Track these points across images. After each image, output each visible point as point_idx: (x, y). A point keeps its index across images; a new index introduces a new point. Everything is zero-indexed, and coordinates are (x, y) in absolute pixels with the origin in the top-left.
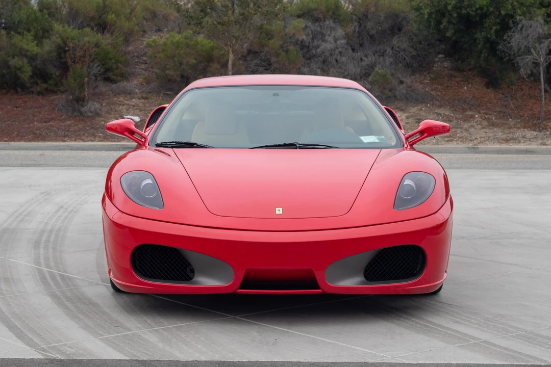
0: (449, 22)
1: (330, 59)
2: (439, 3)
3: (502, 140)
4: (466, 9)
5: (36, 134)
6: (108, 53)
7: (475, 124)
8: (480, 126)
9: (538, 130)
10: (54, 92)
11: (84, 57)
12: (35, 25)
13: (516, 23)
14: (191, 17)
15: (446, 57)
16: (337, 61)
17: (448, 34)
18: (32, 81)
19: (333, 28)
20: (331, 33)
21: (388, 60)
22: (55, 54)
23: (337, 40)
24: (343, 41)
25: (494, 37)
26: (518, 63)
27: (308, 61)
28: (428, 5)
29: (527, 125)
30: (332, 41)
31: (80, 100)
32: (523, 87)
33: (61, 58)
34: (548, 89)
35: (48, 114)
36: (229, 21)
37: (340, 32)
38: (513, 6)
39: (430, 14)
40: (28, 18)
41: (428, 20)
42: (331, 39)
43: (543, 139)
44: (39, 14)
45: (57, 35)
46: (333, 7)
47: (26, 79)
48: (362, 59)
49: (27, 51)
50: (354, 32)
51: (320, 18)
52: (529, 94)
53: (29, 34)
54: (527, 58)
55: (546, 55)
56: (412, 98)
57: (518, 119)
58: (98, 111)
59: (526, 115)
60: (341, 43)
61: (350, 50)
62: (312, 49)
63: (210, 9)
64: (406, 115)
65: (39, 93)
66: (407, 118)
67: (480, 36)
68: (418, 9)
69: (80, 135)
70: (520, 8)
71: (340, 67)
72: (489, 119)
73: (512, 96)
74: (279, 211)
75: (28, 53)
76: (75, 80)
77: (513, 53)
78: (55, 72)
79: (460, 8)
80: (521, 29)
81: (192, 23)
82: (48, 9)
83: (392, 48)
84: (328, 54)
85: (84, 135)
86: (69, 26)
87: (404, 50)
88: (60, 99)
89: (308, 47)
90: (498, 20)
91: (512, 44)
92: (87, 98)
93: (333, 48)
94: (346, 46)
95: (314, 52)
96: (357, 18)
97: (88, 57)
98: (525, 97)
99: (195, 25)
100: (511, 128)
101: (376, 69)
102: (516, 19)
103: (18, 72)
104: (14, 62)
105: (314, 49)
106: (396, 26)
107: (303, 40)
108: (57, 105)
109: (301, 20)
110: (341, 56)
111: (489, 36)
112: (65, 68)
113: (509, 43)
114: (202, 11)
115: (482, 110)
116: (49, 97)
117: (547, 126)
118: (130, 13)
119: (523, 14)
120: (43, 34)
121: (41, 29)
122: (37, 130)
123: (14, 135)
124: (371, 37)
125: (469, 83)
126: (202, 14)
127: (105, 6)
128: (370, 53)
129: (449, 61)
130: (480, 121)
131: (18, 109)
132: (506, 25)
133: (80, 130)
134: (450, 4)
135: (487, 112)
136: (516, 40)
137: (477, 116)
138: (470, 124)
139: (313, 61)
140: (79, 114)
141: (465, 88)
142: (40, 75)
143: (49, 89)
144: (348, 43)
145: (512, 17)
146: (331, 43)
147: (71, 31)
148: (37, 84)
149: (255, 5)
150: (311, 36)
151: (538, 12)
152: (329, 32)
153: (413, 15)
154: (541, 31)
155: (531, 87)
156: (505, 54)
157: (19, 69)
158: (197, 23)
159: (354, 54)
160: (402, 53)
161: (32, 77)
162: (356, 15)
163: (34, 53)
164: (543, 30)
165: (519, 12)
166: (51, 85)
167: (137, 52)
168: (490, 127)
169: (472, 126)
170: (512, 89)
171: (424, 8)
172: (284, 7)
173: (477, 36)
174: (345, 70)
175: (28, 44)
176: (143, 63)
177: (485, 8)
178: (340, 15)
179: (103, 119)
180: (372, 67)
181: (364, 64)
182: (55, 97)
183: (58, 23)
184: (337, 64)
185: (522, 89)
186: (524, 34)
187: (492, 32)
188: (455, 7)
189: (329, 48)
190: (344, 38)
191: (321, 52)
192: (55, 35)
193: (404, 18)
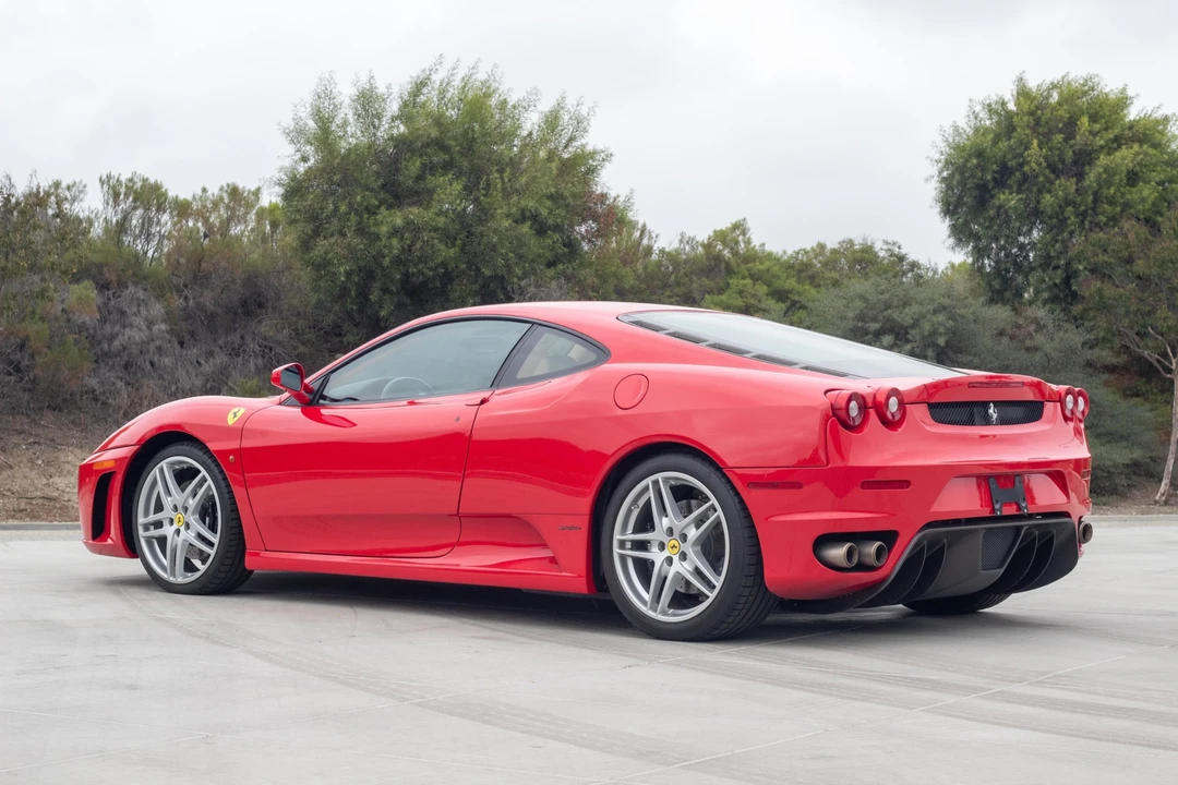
0: (385, 290)
1: (140, 361)
2: (364, 254)
4: (416, 265)
16: (152, 364)
17: (382, 313)
19: (143, 301)
20: (139, 311)
23: (152, 323)
28: (344, 257)
30: (143, 326)
37: (157, 309)
38: (507, 261)
39: (348, 274)
41: (345, 285)
42: (139, 321)
46: (132, 260)
48: (199, 363)
50: (184, 309)
51: (113, 282)
60: (160, 331)
61: (176, 344)
62: (101, 342)
68: (321, 266)
70: (517, 264)
71: (161, 377)
79: (406, 263)
83: (256, 340)
84: (136, 352)
87: (280, 344)
89: (94, 337)
90: (475, 287)
93: (145, 339)
94: (168, 336)
95: (106, 346)
96: (183, 283)
102: (518, 285)
105: (104, 340)
106: (253, 298)
107: (84, 323)
109: (87, 283)
110: (161, 355)
119: (526, 275)
124: (209, 319)
128: (215, 350)
134: (387, 255)
139: (102, 365)
144: (171, 331)
146: (140, 330)
150: (99, 318)
151: (551, 272)
152: (135, 309)
153: (305, 275)
159: (184, 352)
160: (278, 350)
162: (180, 277)
165: (518, 271)
171: (335, 261)
174: (169, 383)
177: (452, 264)
178: (145, 277)
180: (219, 377)
181: (205, 370)
184: (154, 370)
188: (398, 261)
189: (137, 339)
190: (164, 321)
191: (120, 347)
193: (267, 284)
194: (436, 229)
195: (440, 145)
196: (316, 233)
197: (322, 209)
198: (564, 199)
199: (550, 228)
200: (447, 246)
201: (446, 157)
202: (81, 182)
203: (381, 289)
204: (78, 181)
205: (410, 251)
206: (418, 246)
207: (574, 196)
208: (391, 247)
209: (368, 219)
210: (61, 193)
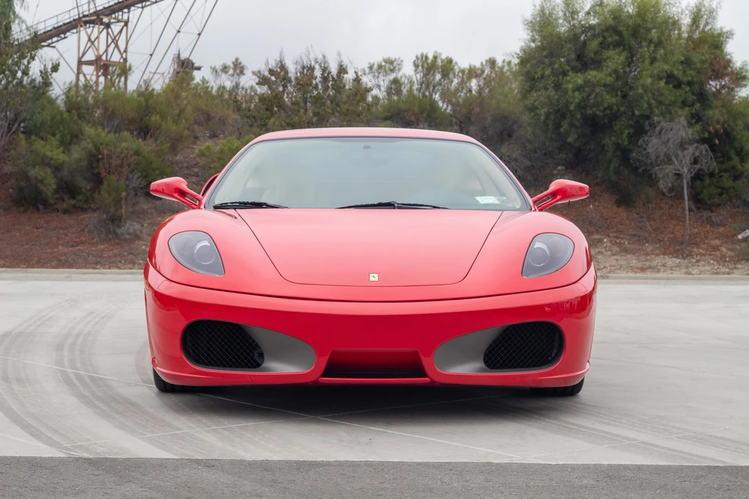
0: (571, 125)
2: (558, 101)
3: (637, 268)
4: (591, 108)
5: (61, 260)
6: (151, 163)
7: (603, 250)
8: (609, 253)
9: (681, 257)
10: (84, 210)
11: (121, 166)
12: (62, 128)
13: (653, 126)
14: (254, 117)
15: (566, 169)
17: (570, 140)
18: (57, 196)
22: (86, 163)
25: (626, 143)
26: (656, 174)
28: (545, 103)
29: (668, 251)
31: (116, 220)
32: (662, 205)
33: (92, 168)
34: (693, 207)
35: (76, 237)
36: (300, 122)
38: (650, 105)
39: (548, 115)
40: (52, 120)
41: (545, 121)
43: (687, 267)
44: (66, 115)
45: (89, 140)
46: (428, 107)
47: (49, 194)
49: (51, 159)
51: (412, 122)
52: (669, 214)
53: (53, 139)
54: (667, 168)
55: (691, 164)
57: (657, 244)
58: (138, 232)
59: (666, 239)
63: (277, 107)
65: (66, 211)
67: (609, 141)
68: (532, 109)
69: (114, 262)
70: (657, 107)
72: (620, 243)
73: (648, 217)
74: (374, 278)
75: (53, 162)
76: (109, 195)
77: (649, 162)
78: (86, 186)
79: (585, 107)
80: (660, 133)
81: (255, 124)
82: (78, 109)
85: (120, 262)
86: (103, 129)
87: (516, 160)
88: (91, 219)
90: (631, 122)
91: (648, 150)
92: (124, 217)
96: (458, 121)
97: (127, 168)
98: (665, 218)
99: (258, 127)
100: (647, 254)
102: (653, 121)
103: (39, 185)
104: (34, 172)
106: (505, 131)
108: (87, 225)
109: (388, 123)
111: (620, 141)
112: (98, 180)
113: (645, 149)
114: (267, 109)
115: (612, 233)
116: (78, 216)
117: (691, 252)
118: (179, 115)
119: (662, 114)
120: (70, 139)
121: (69, 133)
122: (62, 256)
123: (34, 262)
125: (595, 201)
126: (267, 113)
127: (147, 106)
129: (570, 174)
130: (610, 247)
131: (39, 230)
132: (641, 128)
133: (116, 256)
134: (572, 103)
135: (618, 236)
136: (653, 145)
137: (605, 240)
138: (597, 250)
140: (114, 236)
141: (591, 206)
142: (67, 189)
143: (77, 206)
145: (648, 118)
147: (105, 136)
148: (63, 200)
149: (332, 102)
151: (680, 112)
153: (526, 118)
154: (684, 134)
155: (672, 205)
156: (640, 163)
157: (41, 181)
160: (513, 164)
161: (56, 191)
162: (456, 118)
163: (59, 161)
164: (687, 134)
165: (657, 111)
166: (80, 201)
167: (188, 162)
168: (623, 254)
169: (600, 252)
170: (649, 208)
171: (539, 107)
172: (368, 105)
173: (604, 142)
175: (52, 151)
176: (194, 175)
177: (615, 108)
178: (436, 118)
179: (144, 243)
182: (85, 216)
183: (90, 126)
185: (661, 208)
186: (664, 138)
187: (624, 136)
188: (579, 107)
192: (86, 140)
193: (515, 122)
194: (605, 85)
195: (613, 29)
196: (532, 88)
197: (536, 72)
198: (695, 64)
199: (684, 83)
200: (612, 96)
201: (617, 38)
202: (399, 58)
203: (569, 125)
204: (397, 58)
205: (588, 99)
206: (593, 96)
207: (703, 62)
208: (574, 97)
209: (563, 78)
210: (389, 65)
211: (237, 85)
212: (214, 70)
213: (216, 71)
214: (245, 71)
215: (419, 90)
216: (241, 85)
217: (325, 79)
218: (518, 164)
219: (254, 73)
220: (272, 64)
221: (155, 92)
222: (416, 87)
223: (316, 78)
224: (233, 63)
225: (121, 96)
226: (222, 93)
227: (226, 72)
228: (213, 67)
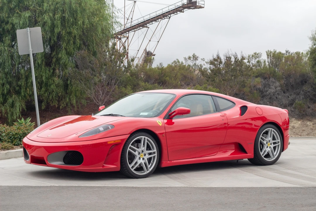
1: (273, 97)
12: (130, 83)
14: (209, 78)
16: (276, 98)
19: (274, 82)
20: (273, 84)
21: (302, 97)
23: (276, 87)
24: (279, 88)
27: (262, 98)
30: (274, 88)
37: (278, 84)
40: (126, 80)
44: (131, 78)
46: (273, 72)
48: (288, 97)
50: (285, 83)
51: (267, 78)
53: (129, 87)
56: (315, 115)
60: (278, 89)
61: (283, 93)
62: (264, 92)
64: (312, 123)
66: (313, 124)
71: (278, 101)
81: (209, 80)
82: (135, 75)
83: (303, 91)
84: (272, 95)
86: (148, 82)
87: (309, 92)
89: (262, 91)
93: (274, 91)
94: (280, 91)
101: (296, 101)
105: (265, 92)
106: (304, 80)
107: (260, 88)
109: (259, 78)
110: (278, 95)
118: (175, 76)
121: (133, 85)
124: (292, 86)
126: (215, 76)
127: (162, 73)
128: (293, 94)
139: (265, 98)
144: (281, 89)
146: (273, 89)
147: (149, 86)
150: (263, 86)
152: (272, 84)
158: (212, 80)
159: (285, 94)
160: (308, 93)
162: (284, 76)
172: (253, 72)
174: (281, 102)
178: (276, 76)
180: (293, 100)
181: (290, 99)
183: (142, 82)
184: (277, 99)
189: (272, 91)
190: (280, 87)
191: (269, 94)
192: (141, 87)
193: (308, 77)
204: (260, 52)
210: (256, 55)
211: (195, 64)
212: (185, 59)
213: (186, 59)
214: (198, 59)
215: (269, 65)
216: (197, 64)
217: (236, 61)
218: (310, 93)
219: (202, 59)
220: (215, 57)
221: (164, 68)
222: (267, 64)
223: (232, 61)
224: (193, 56)
225: (151, 70)
226: (189, 68)
227: (190, 59)
228: (185, 57)
